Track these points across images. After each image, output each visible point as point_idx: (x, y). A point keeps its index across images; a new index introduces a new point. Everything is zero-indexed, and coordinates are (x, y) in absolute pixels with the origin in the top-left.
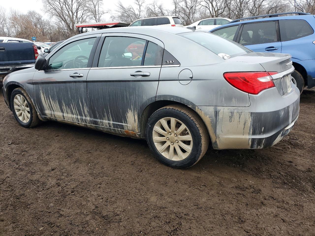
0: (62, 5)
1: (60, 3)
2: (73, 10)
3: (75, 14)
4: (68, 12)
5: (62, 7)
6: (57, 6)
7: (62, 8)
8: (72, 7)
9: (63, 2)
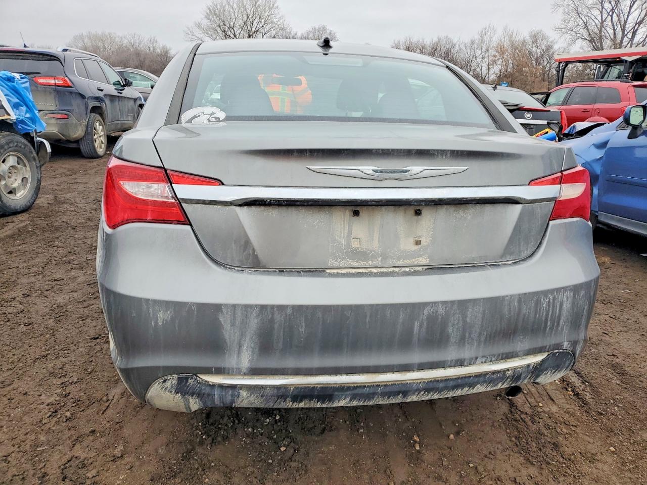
0: (605, 16)
1: (601, 13)
2: (627, 26)
3: (630, 35)
4: (614, 30)
5: (604, 19)
6: (594, 18)
7: (603, 22)
8: (627, 19)
9: (609, 10)
